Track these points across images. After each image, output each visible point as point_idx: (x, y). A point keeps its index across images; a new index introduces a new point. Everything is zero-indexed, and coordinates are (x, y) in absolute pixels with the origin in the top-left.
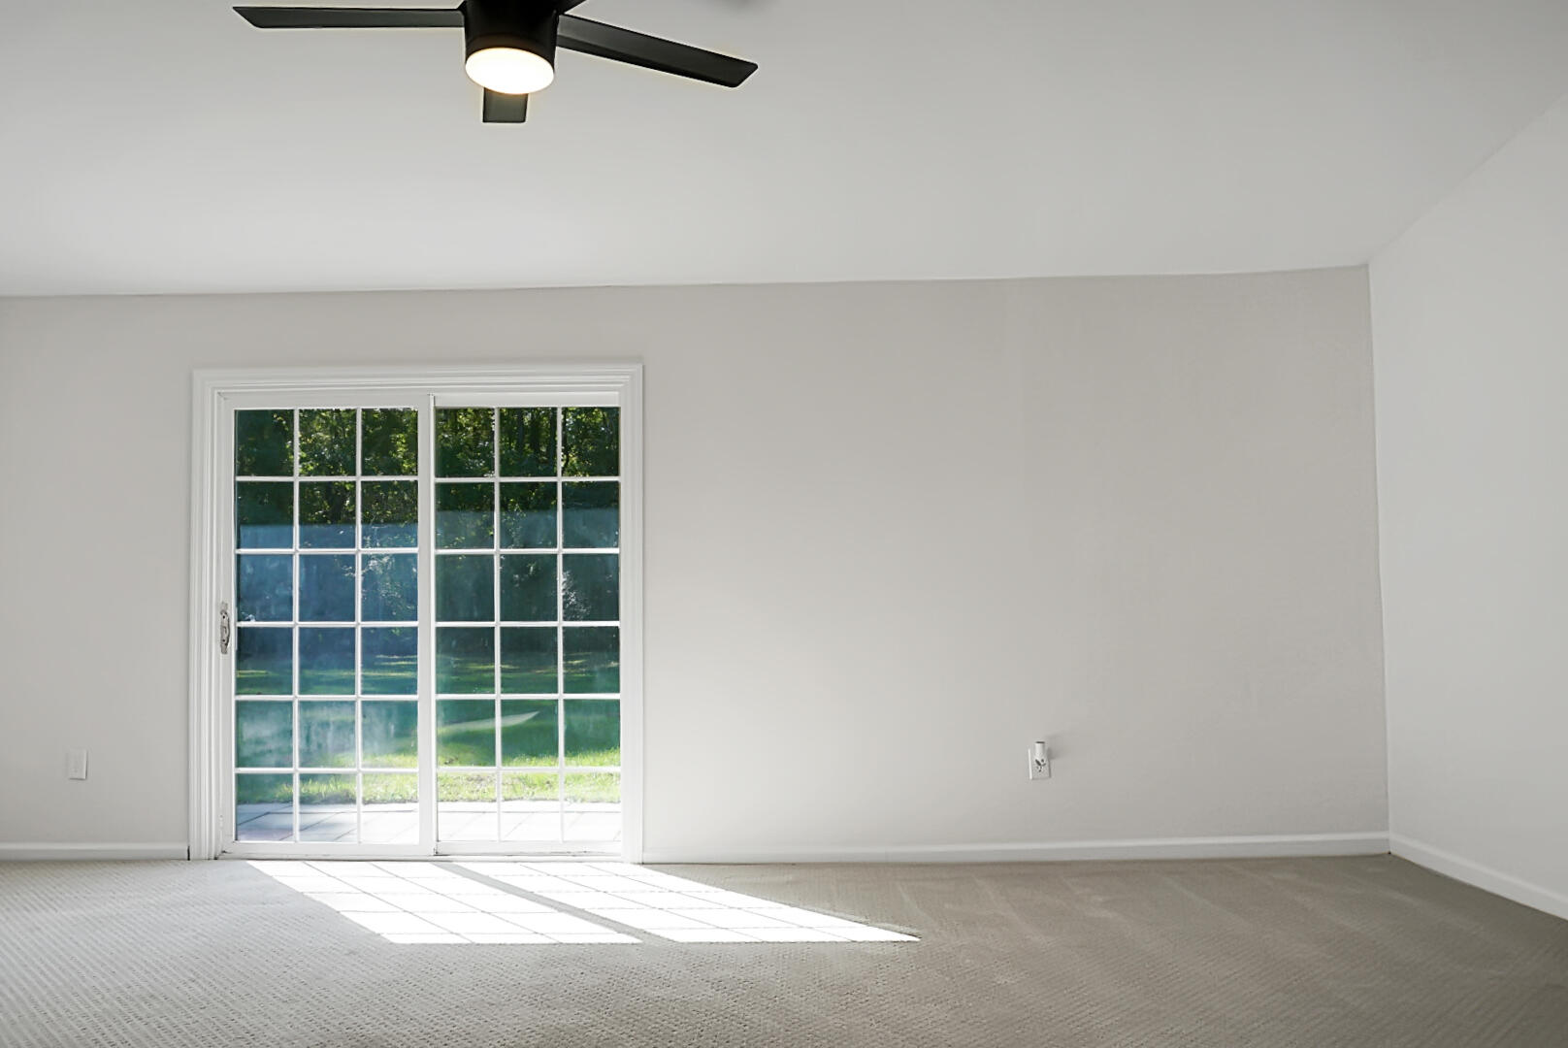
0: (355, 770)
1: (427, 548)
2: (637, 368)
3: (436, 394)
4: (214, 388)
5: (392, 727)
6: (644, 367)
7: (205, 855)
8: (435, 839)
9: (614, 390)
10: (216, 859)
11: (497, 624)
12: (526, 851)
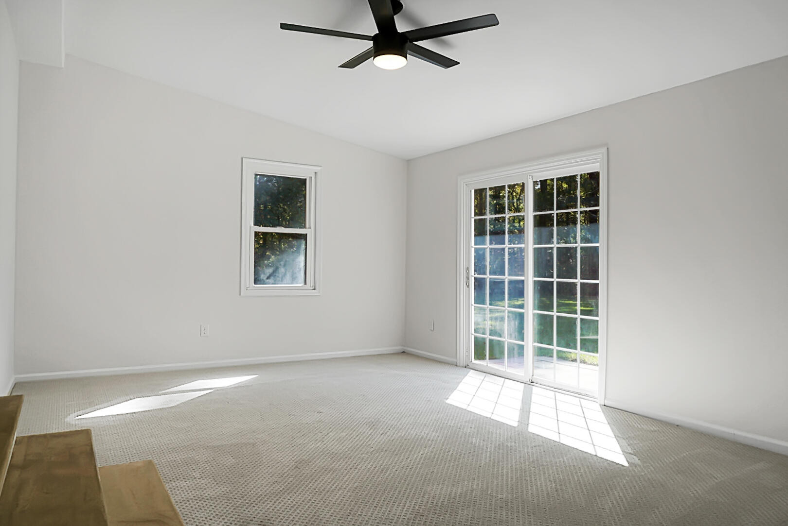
0: (504, 339)
1: (529, 244)
2: (604, 150)
3: (532, 174)
4: (464, 183)
5: (517, 323)
6: (608, 148)
7: (462, 365)
8: (531, 375)
9: (597, 162)
10: (465, 367)
11: (555, 280)
12: (564, 388)
